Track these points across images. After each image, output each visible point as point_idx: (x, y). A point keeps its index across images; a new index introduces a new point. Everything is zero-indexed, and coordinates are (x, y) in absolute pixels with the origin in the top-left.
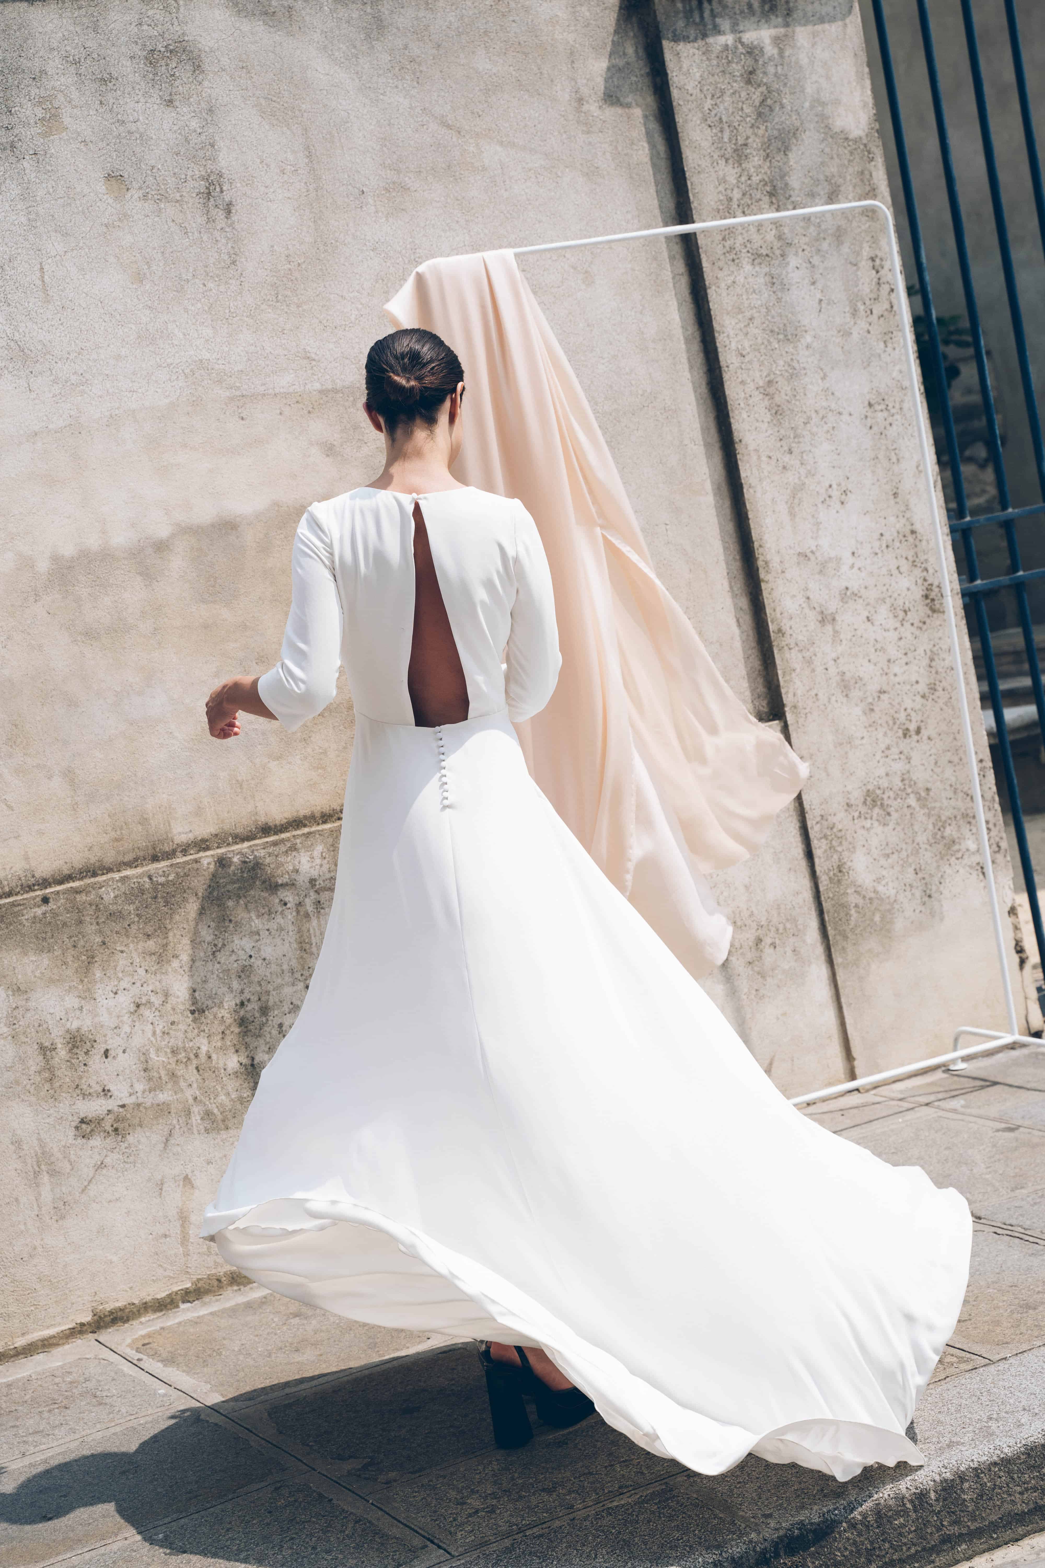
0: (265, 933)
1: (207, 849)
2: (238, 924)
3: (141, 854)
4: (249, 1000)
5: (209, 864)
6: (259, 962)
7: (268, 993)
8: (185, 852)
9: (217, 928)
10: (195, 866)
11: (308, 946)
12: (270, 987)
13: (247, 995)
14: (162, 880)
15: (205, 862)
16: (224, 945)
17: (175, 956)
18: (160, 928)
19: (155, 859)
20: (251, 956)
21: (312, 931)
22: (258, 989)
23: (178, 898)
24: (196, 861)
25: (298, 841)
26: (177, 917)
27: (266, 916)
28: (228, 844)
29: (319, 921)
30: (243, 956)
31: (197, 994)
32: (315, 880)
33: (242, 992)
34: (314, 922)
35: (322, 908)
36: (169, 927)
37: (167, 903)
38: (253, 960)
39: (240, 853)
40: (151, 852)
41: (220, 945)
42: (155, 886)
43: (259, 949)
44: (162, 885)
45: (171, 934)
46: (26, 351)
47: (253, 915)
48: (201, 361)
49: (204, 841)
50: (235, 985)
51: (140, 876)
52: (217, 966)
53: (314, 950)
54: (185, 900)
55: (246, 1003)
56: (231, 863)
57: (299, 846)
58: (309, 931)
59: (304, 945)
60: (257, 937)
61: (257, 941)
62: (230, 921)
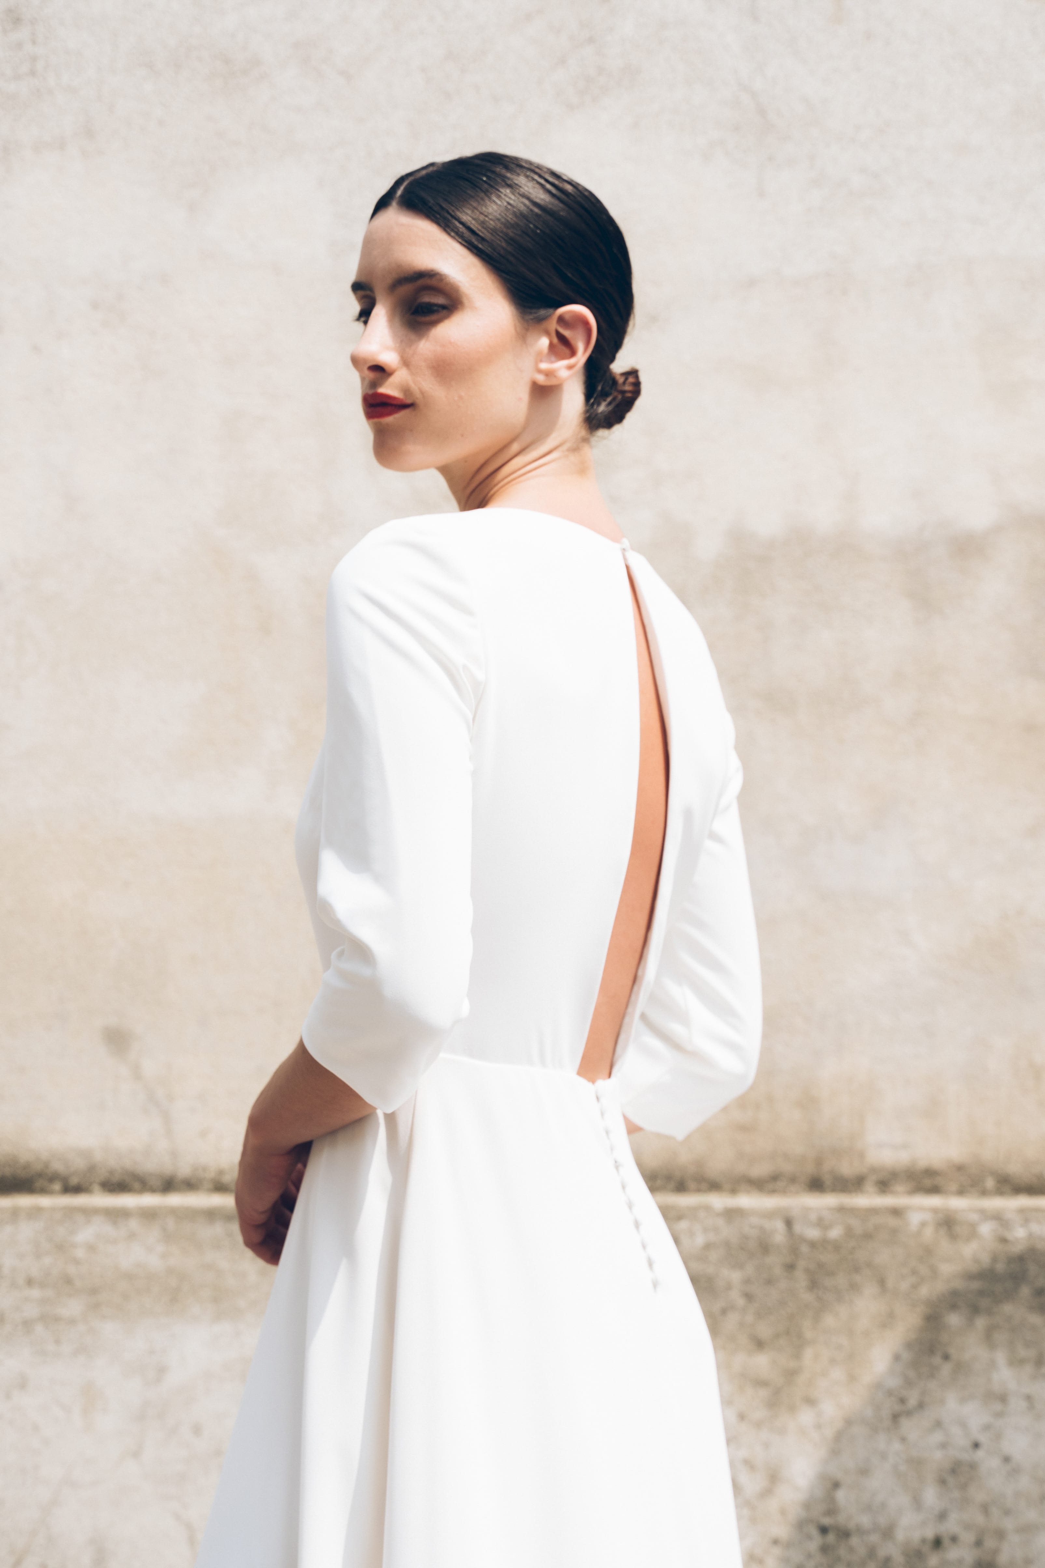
0: (1017, 1404)
1: (935, 1190)
2: (961, 1369)
3: (788, 1168)
4: (954, 1539)
5: (923, 1224)
6: (994, 1463)
7: (1001, 1535)
8: (884, 1185)
9: (915, 1364)
10: (892, 1222)
12: (1008, 1524)
13: (951, 1526)
14: (813, 1233)
15: (915, 1219)
16: (921, 1406)
17: (810, 1402)
18: (788, 1333)
19: (816, 1185)
20: (976, 1445)
22: (980, 1519)
23: (841, 1280)
24: (896, 1212)
26: (829, 1320)
27: (1029, 1369)
28: (984, 1193)
30: (960, 1440)
31: (841, 1495)
33: (942, 1516)
36: (808, 1334)
37: (814, 1285)
38: (980, 1454)
39: (998, 1217)
40: (810, 1169)
41: (912, 1402)
42: (795, 1243)
43: (998, 1437)
44: (813, 1245)
45: (808, 1354)
47: (1001, 1357)
49: (930, 1173)
50: (931, 1496)
51: (770, 1215)
52: (897, 1446)
54: (854, 1287)
55: (946, 1542)
56: (973, 1233)
60: (998, 1407)
61: (1000, 1415)
62: (946, 1357)
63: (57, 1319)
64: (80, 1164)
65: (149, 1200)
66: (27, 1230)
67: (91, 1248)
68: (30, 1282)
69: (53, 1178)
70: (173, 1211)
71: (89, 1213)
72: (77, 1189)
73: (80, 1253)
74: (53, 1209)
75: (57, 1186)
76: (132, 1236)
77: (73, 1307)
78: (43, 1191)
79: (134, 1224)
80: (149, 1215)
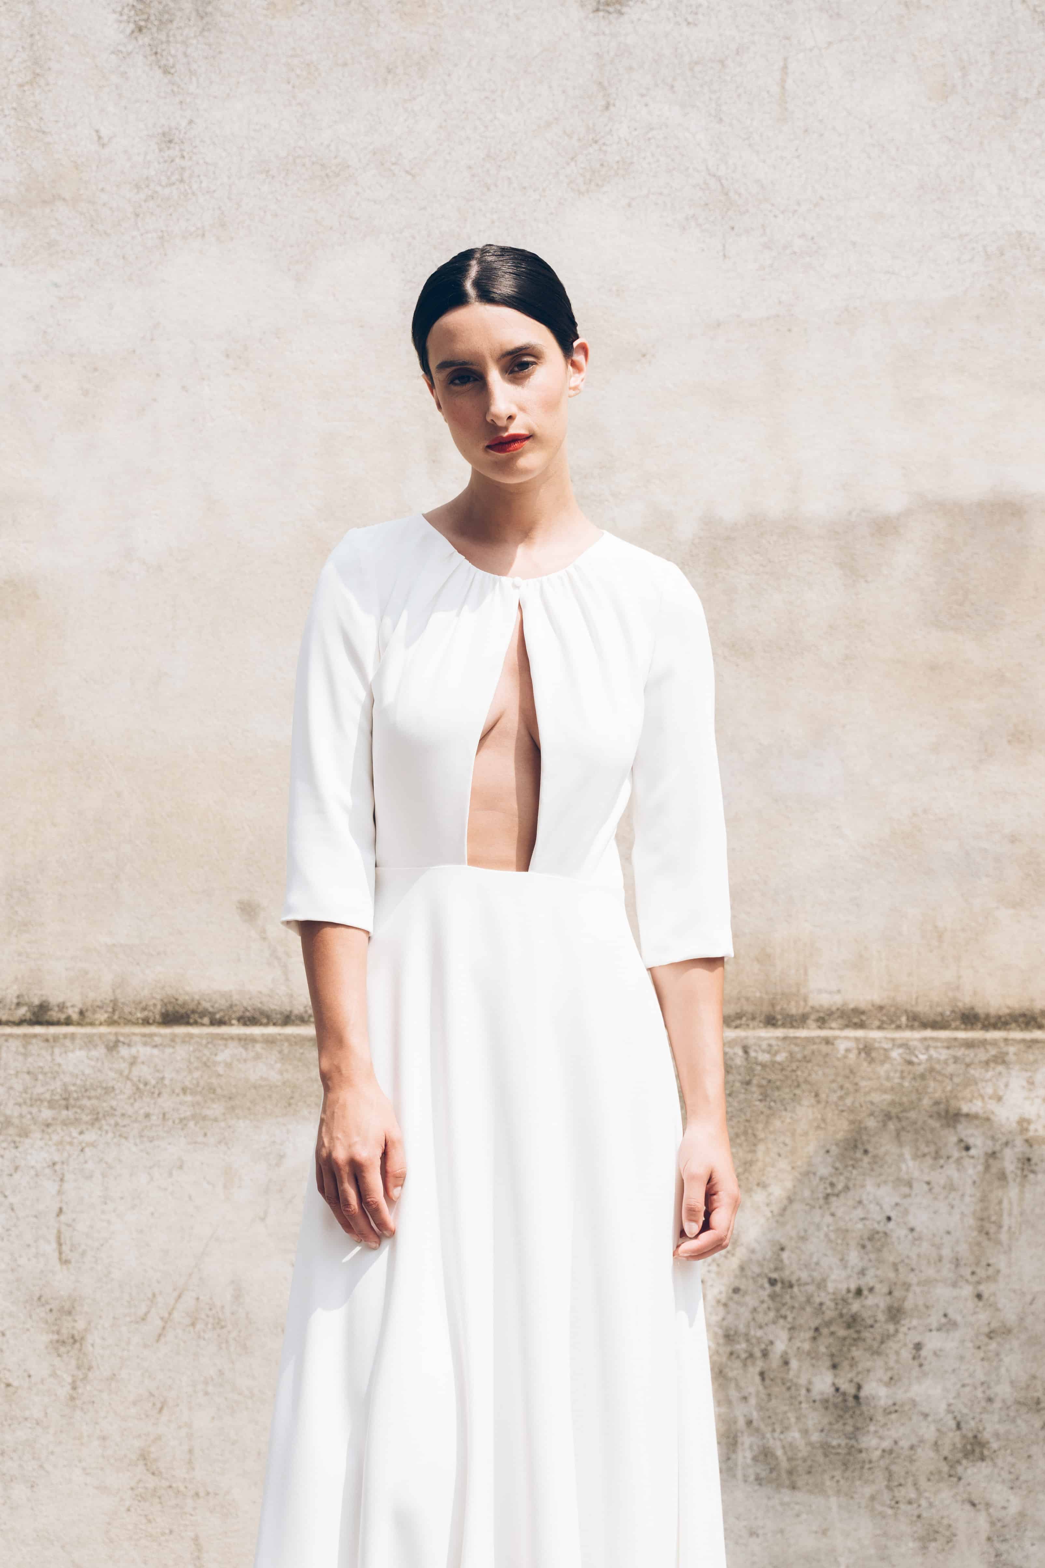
0: (919, 1188)
1: (861, 1025)
2: (876, 1160)
3: (749, 1008)
4: (871, 1290)
5: (848, 1050)
6: (903, 1232)
7: (907, 1286)
8: (822, 1022)
9: (842, 1157)
10: (824, 1048)
11: (992, 1229)
12: (912, 1278)
13: (869, 1280)
14: (764, 1057)
15: (842, 1046)
16: (847, 1188)
17: (762, 1185)
18: (745, 1133)
19: (770, 1021)
20: (889, 1219)
21: (1005, 1205)
22: (892, 1275)
23: (786, 1094)
24: (828, 1041)
25: (1012, 1049)
26: (777, 1123)
27: (929, 1161)
28: (899, 1027)
29: (1022, 1192)
30: (877, 1215)
31: (785, 1255)
32: (1029, 1122)
33: (862, 1272)
34: (1013, 1192)
35: (1033, 1172)
36: (761, 1135)
37: (764, 1097)
38: (891, 1225)
39: (905, 1045)
40: (766, 1009)
41: (840, 1186)
42: (751, 1065)
43: (906, 1212)
44: (764, 1066)
45: (761, 1148)
46: (731, 194)
47: (907, 1152)
48: (1019, 234)
49: (857, 1011)
50: (854, 1257)
52: (828, 1219)
53: (1004, 1237)
54: (795, 1098)
55: (865, 1292)
56: (887, 1058)
57: (1011, 1057)
58: (1000, 1202)
59: (987, 1225)
60: (906, 1190)
61: (906, 1196)
62: (866, 1152)
63: (204, 1118)
64: (222, 1003)
65: (271, 1030)
66: (182, 1052)
67: (229, 1065)
68: (184, 1090)
69: (202, 1014)
70: (287, 1038)
71: (226, 1039)
72: (221, 1023)
73: (220, 1069)
74: (200, 1036)
75: (206, 1020)
76: (258, 1057)
77: (216, 1109)
78: (196, 1023)
79: (258, 1047)
80: (270, 1041)
